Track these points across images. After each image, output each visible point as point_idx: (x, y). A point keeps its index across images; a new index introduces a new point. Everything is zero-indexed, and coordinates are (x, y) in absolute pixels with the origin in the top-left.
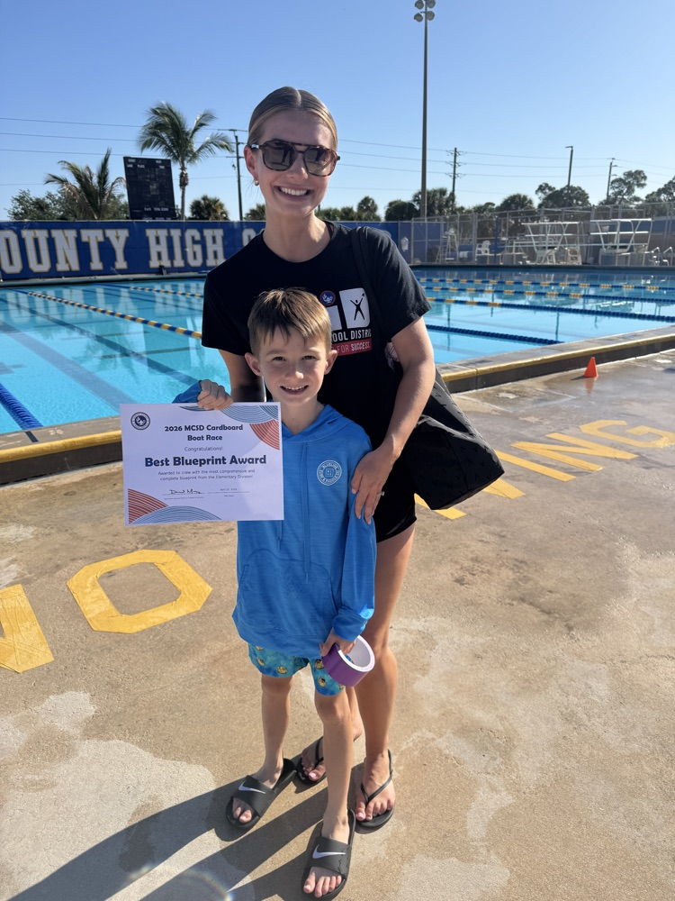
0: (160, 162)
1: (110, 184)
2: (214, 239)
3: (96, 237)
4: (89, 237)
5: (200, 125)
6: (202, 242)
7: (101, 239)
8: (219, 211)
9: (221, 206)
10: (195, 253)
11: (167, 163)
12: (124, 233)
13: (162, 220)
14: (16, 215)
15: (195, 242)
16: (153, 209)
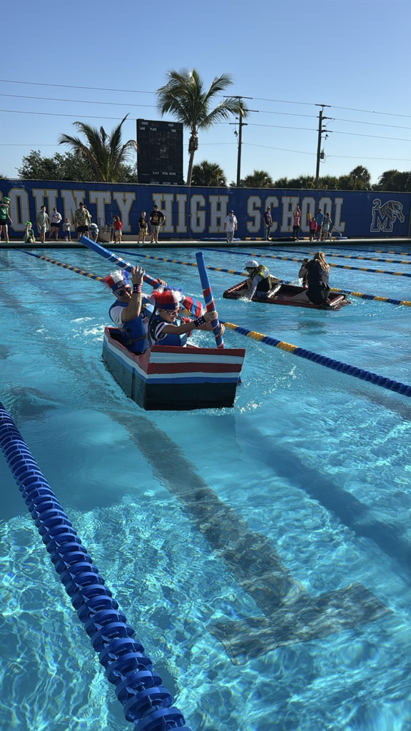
0: (172, 125)
1: (122, 147)
2: (219, 205)
3: (104, 199)
4: (97, 199)
5: (215, 89)
6: (207, 208)
7: (108, 201)
8: (218, 177)
9: (221, 172)
10: (198, 220)
11: (179, 127)
12: (131, 197)
13: (168, 184)
14: (24, 173)
15: (199, 208)
16: (161, 173)
